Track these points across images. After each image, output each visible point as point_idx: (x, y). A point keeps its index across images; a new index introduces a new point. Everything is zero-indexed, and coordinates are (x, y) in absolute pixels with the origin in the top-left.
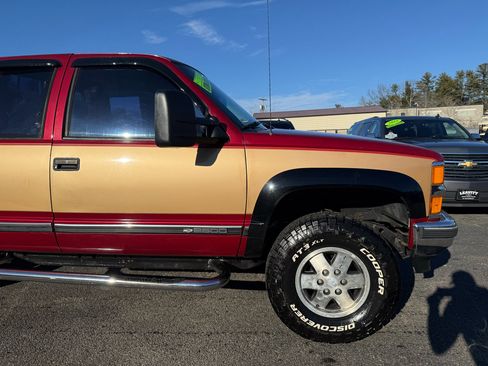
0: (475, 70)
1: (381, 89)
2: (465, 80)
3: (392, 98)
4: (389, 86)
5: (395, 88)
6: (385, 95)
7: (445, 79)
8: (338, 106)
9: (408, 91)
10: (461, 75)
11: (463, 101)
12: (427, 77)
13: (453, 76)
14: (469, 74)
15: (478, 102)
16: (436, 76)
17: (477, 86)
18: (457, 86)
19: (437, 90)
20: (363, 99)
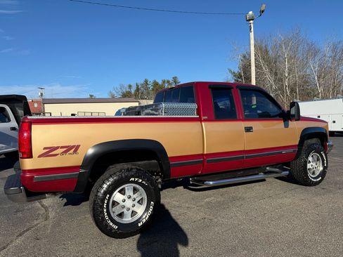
0: (171, 80)
1: (122, 87)
2: (166, 85)
3: (128, 93)
4: (126, 85)
6: (124, 90)
7: (156, 84)
8: (91, 96)
9: (138, 89)
10: (164, 82)
12: (146, 81)
13: (160, 83)
14: (168, 82)
16: (151, 81)
19: (153, 90)
20: (110, 92)
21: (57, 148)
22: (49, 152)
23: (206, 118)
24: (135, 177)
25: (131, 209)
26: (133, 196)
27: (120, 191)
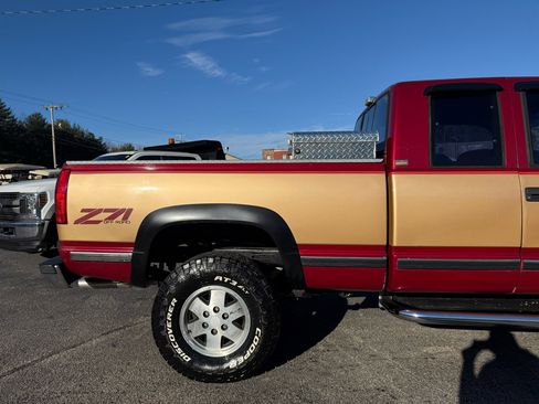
21: (99, 211)
22: (89, 216)
23: (404, 163)
24: (223, 275)
25: (221, 333)
26: (223, 310)
27: (199, 296)
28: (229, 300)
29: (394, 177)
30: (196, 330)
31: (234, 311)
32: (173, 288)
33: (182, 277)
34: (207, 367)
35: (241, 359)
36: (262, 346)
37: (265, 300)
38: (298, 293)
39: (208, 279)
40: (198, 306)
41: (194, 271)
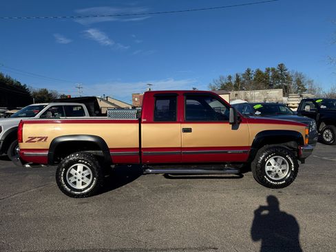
0: (276, 67)
1: (222, 78)
2: (271, 73)
3: (228, 84)
4: (226, 77)
5: (230, 78)
6: (224, 82)
7: (259, 73)
8: (194, 89)
9: (238, 80)
10: (268, 70)
11: (270, 87)
12: (248, 71)
13: (264, 71)
14: (273, 70)
15: (279, 87)
16: (254, 70)
17: (278, 77)
18: (266, 77)
19: (255, 79)
20: (210, 84)
21: (35, 138)
22: (31, 140)
23: (145, 120)
24: (82, 160)
25: (81, 181)
26: (82, 172)
27: (73, 168)
28: (84, 169)
29: (142, 125)
30: (72, 180)
31: (86, 173)
32: (63, 165)
33: (67, 161)
34: (76, 193)
35: (89, 189)
36: (96, 184)
37: (97, 168)
38: (113, 166)
39: (77, 161)
40: (73, 171)
41: (71, 159)
